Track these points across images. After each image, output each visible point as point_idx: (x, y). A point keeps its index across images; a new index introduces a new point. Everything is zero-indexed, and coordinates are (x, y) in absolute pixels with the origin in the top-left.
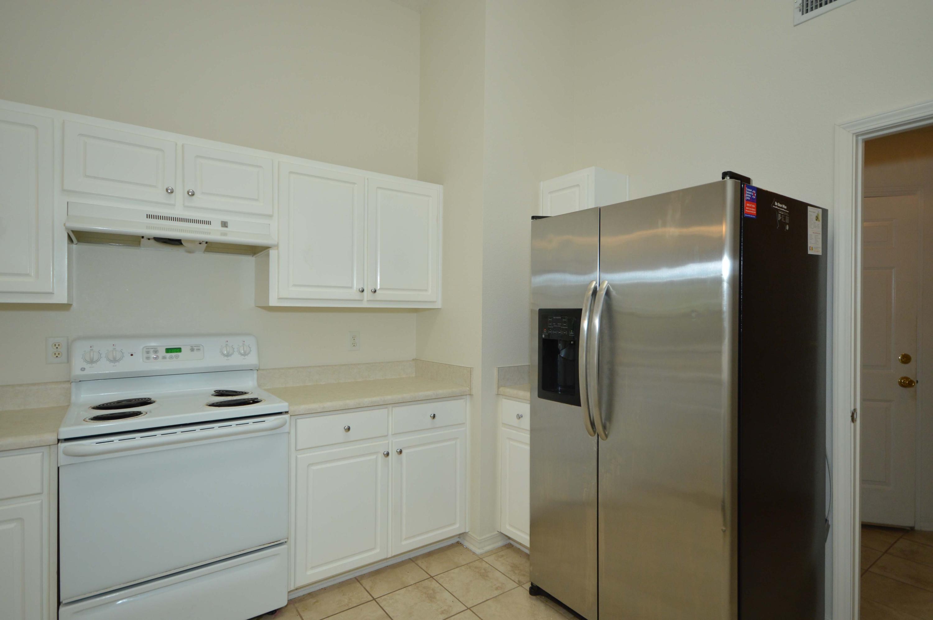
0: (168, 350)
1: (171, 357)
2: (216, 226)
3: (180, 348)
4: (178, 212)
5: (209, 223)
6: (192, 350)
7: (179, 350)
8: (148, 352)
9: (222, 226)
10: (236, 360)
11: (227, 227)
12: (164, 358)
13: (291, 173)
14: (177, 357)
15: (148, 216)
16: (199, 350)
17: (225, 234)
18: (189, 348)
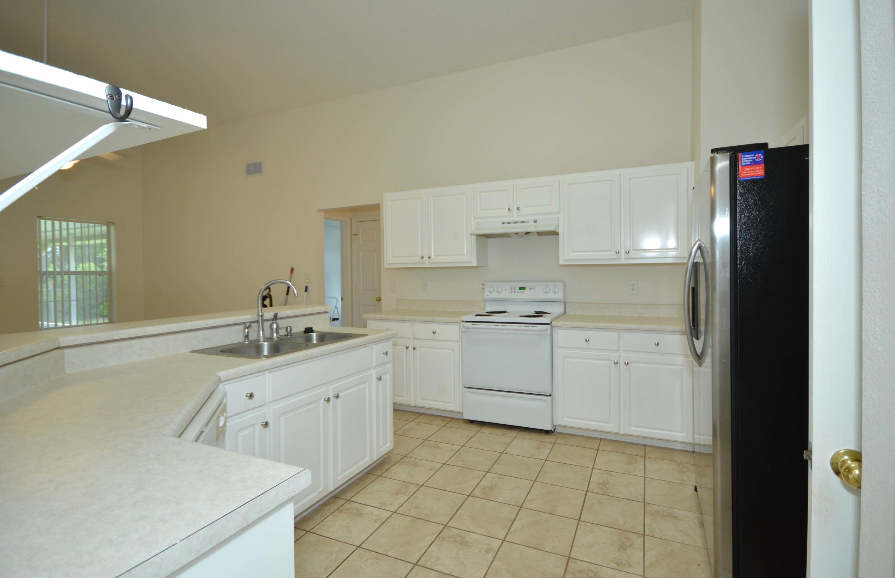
0: (520, 289)
1: (521, 292)
2: (531, 223)
3: (525, 288)
4: (515, 219)
5: (528, 222)
6: (530, 289)
7: (524, 288)
8: (512, 289)
9: (534, 223)
10: (551, 296)
11: (536, 223)
12: (518, 292)
13: (570, 184)
14: (523, 292)
15: (503, 223)
16: (533, 289)
17: (535, 227)
18: (529, 288)
